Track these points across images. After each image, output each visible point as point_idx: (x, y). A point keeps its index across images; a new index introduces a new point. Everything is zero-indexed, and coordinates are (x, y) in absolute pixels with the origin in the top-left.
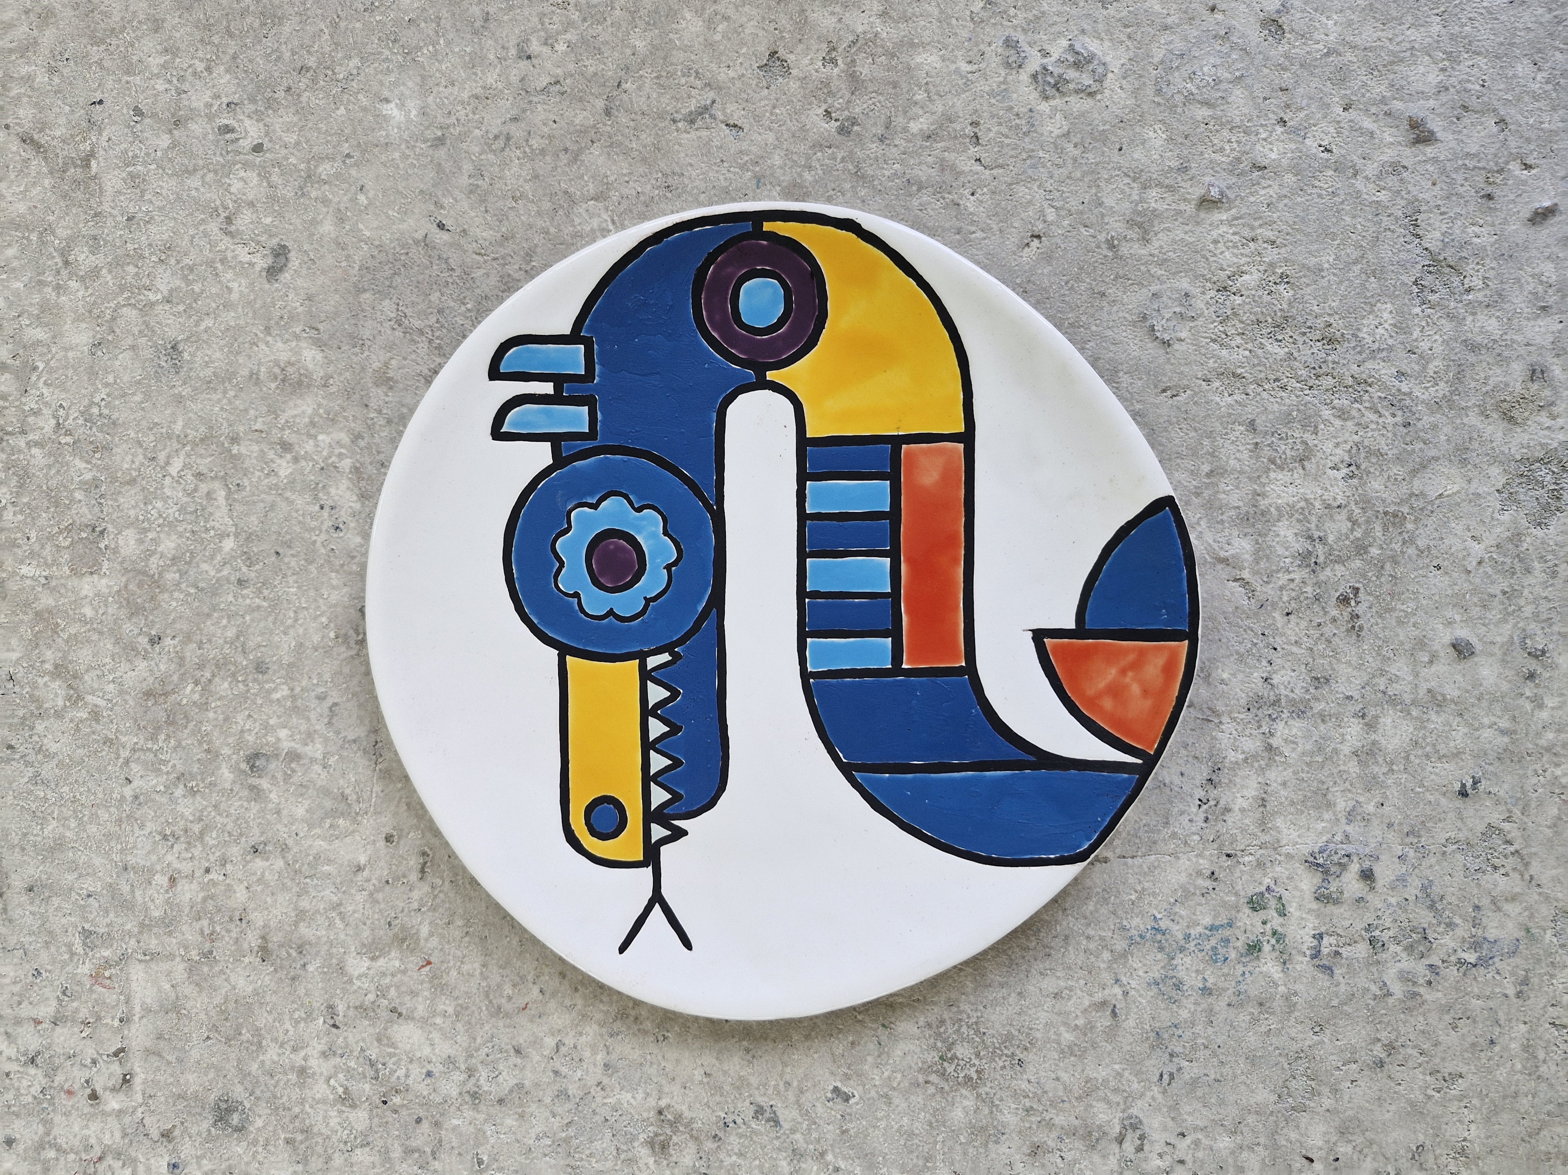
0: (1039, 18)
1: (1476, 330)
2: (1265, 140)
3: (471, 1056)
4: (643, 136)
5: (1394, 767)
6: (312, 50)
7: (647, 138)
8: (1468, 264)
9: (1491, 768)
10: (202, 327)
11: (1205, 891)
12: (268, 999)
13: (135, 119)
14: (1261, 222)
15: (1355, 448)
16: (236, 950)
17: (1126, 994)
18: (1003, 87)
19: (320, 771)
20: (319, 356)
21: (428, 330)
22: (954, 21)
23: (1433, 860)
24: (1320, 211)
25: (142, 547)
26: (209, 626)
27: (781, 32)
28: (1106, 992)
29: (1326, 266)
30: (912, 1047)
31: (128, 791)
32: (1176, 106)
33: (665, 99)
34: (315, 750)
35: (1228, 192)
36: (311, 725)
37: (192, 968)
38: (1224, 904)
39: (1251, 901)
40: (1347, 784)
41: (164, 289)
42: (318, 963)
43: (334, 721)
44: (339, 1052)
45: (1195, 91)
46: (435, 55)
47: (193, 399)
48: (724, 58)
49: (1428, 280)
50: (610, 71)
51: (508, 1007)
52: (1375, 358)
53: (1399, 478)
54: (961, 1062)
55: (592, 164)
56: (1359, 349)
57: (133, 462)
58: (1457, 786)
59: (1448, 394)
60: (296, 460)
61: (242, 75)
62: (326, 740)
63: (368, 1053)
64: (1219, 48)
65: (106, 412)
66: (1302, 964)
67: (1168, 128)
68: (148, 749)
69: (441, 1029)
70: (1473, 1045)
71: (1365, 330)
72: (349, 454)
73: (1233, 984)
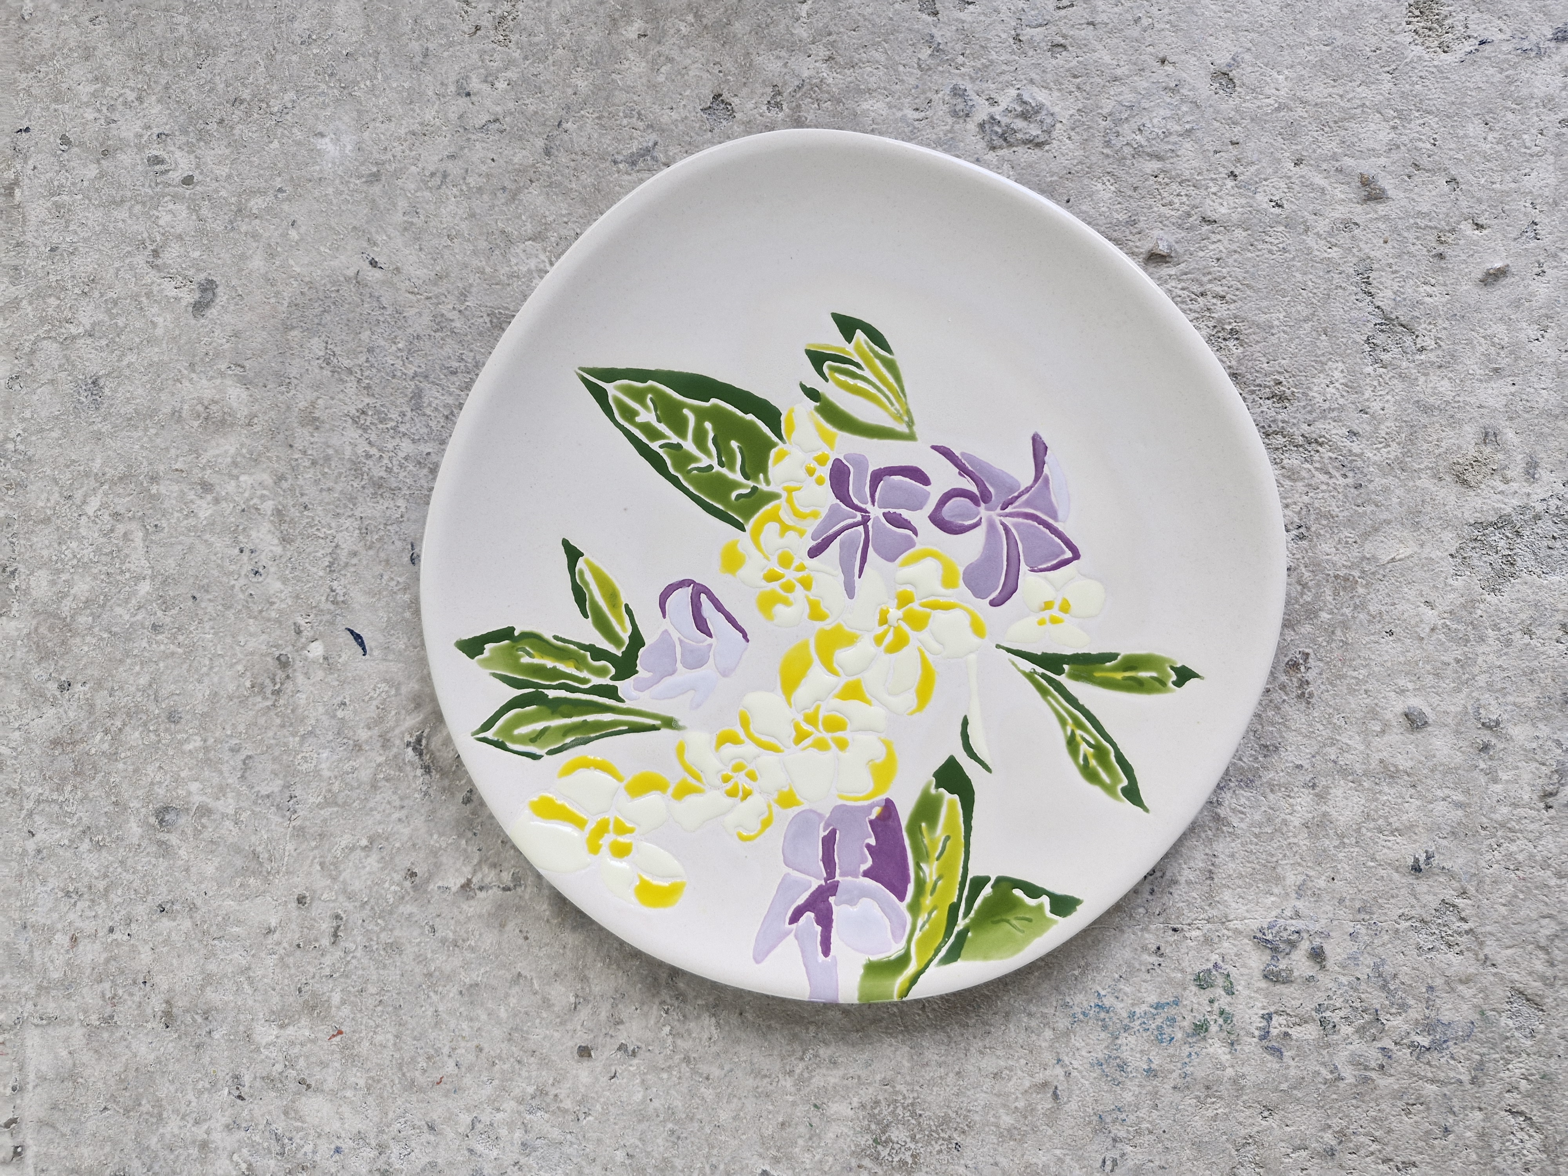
0: (987, 67)
1: (1429, 390)
2: (1215, 194)
3: (382, 1132)
4: (583, 177)
5: (1346, 840)
6: (246, 82)
7: (587, 178)
8: (1420, 324)
9: (1445, 842)
10: (125, 363)
11: (1150, 967)
12: (170, 1068)
13: (62, 147)
14: (1210, 277)
15: (1305, 510)
16: (138, 1015)
17: (1068, 1074)
18: (950, 135)
19: (232, 828)
20: (244, 395)
21: (357, 369)
22: (901, 68)
23: (1386, 938)
24: (1272, 267)
25: (54, 589)
26: (121, 673)
27: (725, 75)
28: (1048, 1072)
29: (1276, 323)
30: (845, 1130)
31: (31, 845)
32: (1125, 158)
33: (607, 140)
34: (227, 805)
35: (1176, 246)
36: (224, 778)
37: (92, 1033)
38: (1170, 981)
39: (1198, 979)
40: (1297, 857)
41: (87, 322)
42: (224, 1030)
43: (247, 774)
44: (243, 1125)
45: (1144, 143)
46: (372, 90)
47: (112, 436)
48: (667, 100)
49: (1380, 339)
50: (551, 111)
51: (421, 1080)
52: (1325, 418)
53: (1350, 541)
54: (896, 1146)
55: (531, 204)
56: (1309, 408)
57: (48, 500)
58: (1410, 861)
59: (1400, 455)
60: (217, 501)
61: (174, 106)
62: (239, 794)
63: (274, 1127)
64: (1168, 100)
65: (21, 447)
66: (1250, 1045)
67: (1117, 179)
68: (53, 801)
69: (351, 1102)
70: (1428, 1133)
71: (1315, 389)
72: (272, 496)
73: (1179, 1065)
